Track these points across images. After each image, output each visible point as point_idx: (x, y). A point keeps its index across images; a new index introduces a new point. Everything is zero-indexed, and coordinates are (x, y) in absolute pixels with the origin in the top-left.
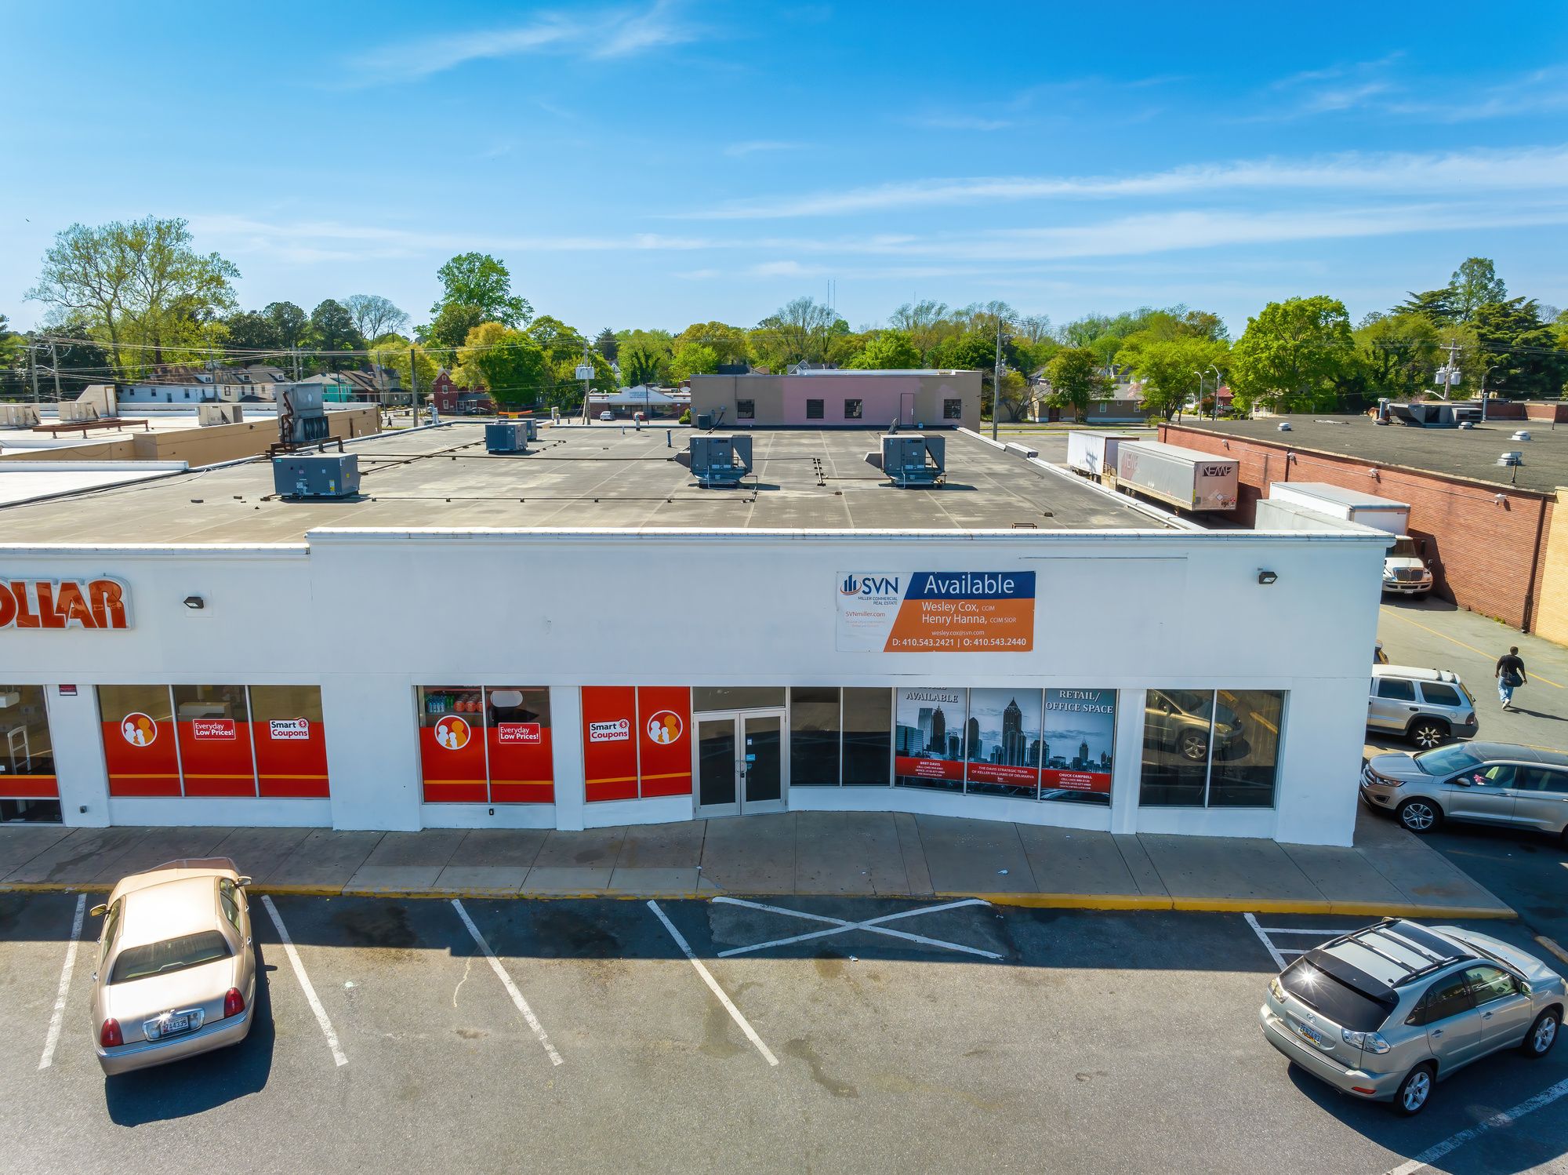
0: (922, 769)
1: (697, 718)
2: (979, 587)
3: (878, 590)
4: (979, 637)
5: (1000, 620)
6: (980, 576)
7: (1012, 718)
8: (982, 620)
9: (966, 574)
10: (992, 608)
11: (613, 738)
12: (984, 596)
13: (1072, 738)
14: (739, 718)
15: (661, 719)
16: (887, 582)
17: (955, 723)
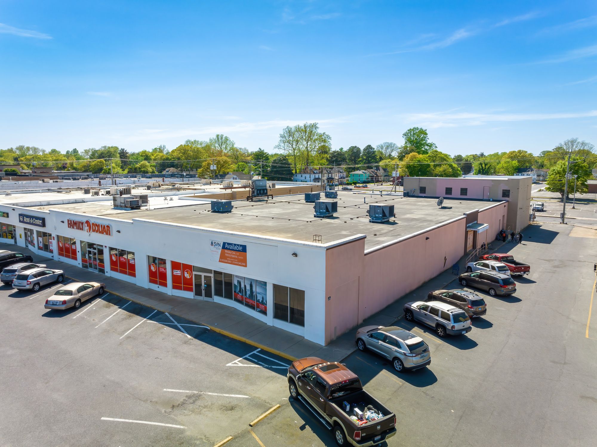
0: (239, 298)
1: (194, 273)
2: (235, 248)
3: (217, 245)
4: (236, 261)
5: (240, 258)
6: (235, 245)
7: (251, 286)
8: (236, 257)
9: (233, 244)
10: (238, 254)
11: (178, 274)
12: (236, 250)
13: (261, 294)
14: (203, 274)
15: (187, 271)
16: (219, 244)
17: (243, 286)
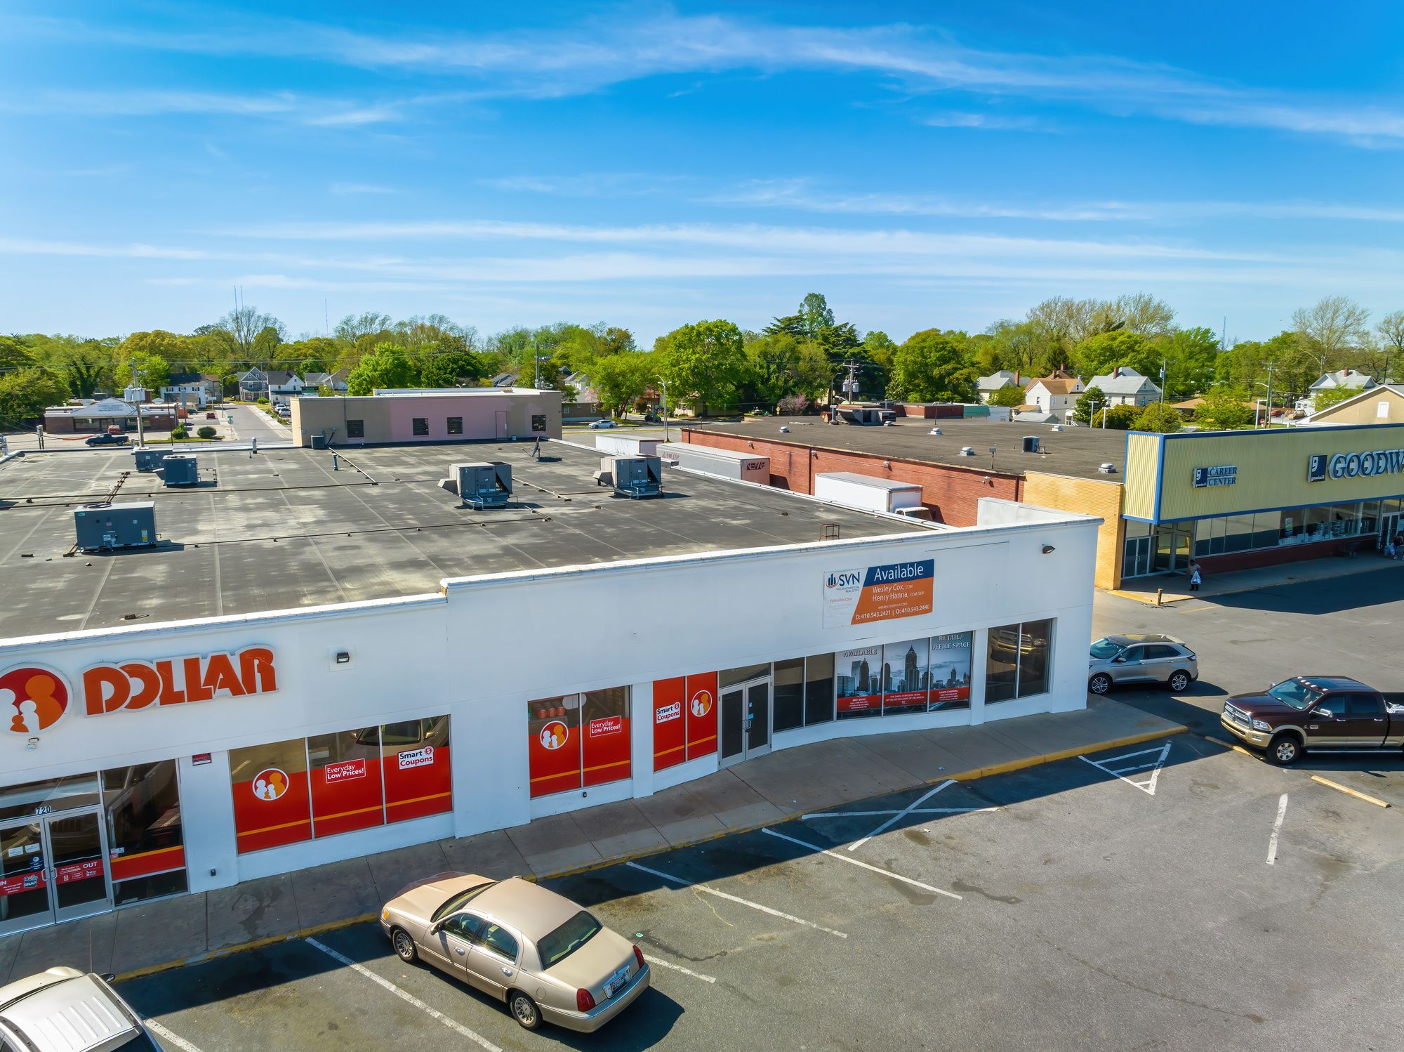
0: (855, 704)
1: (721, 692)
2: (905, 574)
3: (848, 582)
4: (904, 607)
5: (916, 594)
6: (904, 566)
7: (911, 659)
8: (906, 595)
9: (897, 565)
10: (911, 586)
11: (671, 718)
12: (908, 579)
13: (946, 666)
14: (744, 687)
15: (699, 698)
16: (854, 576)
17: (875, 669)
